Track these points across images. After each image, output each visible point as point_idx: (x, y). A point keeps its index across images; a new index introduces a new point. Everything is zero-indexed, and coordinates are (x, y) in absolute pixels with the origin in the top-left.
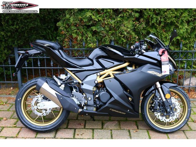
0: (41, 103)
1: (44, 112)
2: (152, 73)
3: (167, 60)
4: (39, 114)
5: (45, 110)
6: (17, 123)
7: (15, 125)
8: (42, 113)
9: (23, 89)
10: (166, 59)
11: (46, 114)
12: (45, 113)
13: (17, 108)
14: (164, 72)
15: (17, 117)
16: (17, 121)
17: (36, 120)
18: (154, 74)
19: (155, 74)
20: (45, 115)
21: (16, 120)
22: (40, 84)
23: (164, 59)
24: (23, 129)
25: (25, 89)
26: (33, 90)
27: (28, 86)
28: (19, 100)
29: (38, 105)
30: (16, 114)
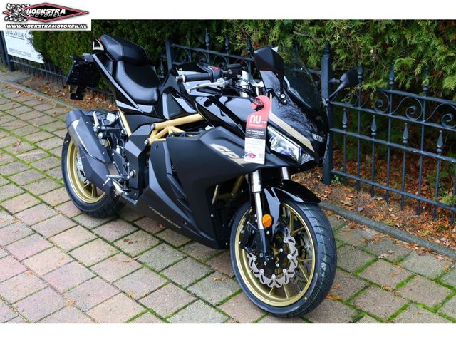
2: (218, 150)
3: (261, 126)
10: (261, 124)
14: (250, 157)
18: (224, 154)
19: (227, 156)
23: (256, 124)
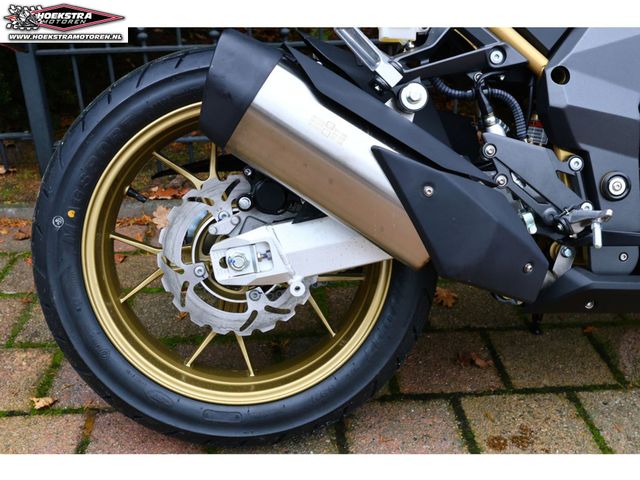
0: (235, 239)
1: (257, 304)
4: (225, 322)
5: (265, 288)
6: (56, 382)
7: (42, 394)
8: (246, 315)
9: (82, 139)
11: (276, 316)
12: (269, 309)
13: (53, 282)
15: (47, 334)
16: (55, 366)
17: (196, 365)
20: (267, 323)
21: (46, 358)
22: (234, 81)
24: (101, 419)
25: (98, 142)
26: (161, 142)
27: (124, 117)
28: (64, 228)
29: (216, 254)
30: (42, 317)
